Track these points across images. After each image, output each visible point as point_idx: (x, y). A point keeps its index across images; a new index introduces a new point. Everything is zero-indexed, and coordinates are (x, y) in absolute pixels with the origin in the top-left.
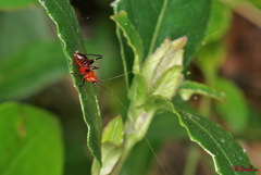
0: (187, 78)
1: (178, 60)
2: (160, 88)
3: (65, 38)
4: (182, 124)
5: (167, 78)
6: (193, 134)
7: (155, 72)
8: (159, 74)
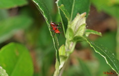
0: (87, 28)
1: (84, 22)
2: (78, 33)
3: (47, 17)
4: (91, 46)
5: (80, 29)
6: (96, 50)
7: (76, 27)
8: (77, 27)
